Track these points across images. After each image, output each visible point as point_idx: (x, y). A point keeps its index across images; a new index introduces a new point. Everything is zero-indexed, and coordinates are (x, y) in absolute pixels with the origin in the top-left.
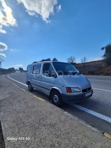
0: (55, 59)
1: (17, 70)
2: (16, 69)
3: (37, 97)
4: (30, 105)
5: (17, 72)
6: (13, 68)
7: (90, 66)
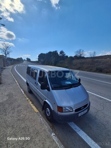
0: (62, 52)
1: (25, 60)
2: (23, 59)
3: (32, 105)
4: (22, 115)
5: (25, 62)
6: (21, 58)
7: (100, 62)
